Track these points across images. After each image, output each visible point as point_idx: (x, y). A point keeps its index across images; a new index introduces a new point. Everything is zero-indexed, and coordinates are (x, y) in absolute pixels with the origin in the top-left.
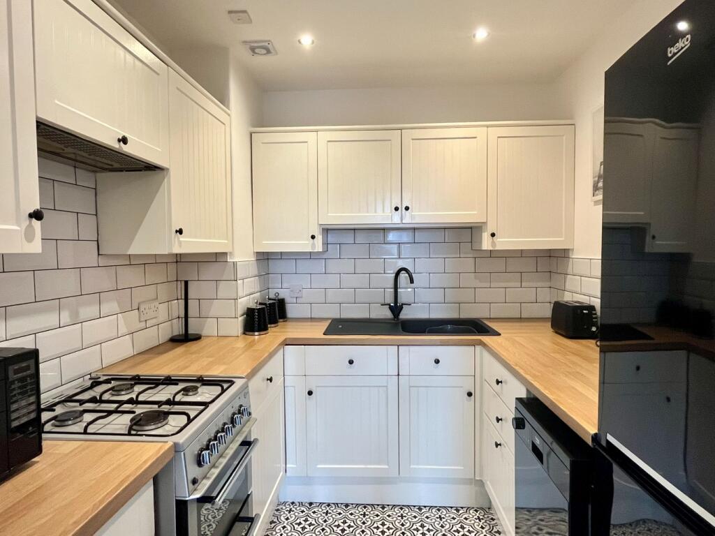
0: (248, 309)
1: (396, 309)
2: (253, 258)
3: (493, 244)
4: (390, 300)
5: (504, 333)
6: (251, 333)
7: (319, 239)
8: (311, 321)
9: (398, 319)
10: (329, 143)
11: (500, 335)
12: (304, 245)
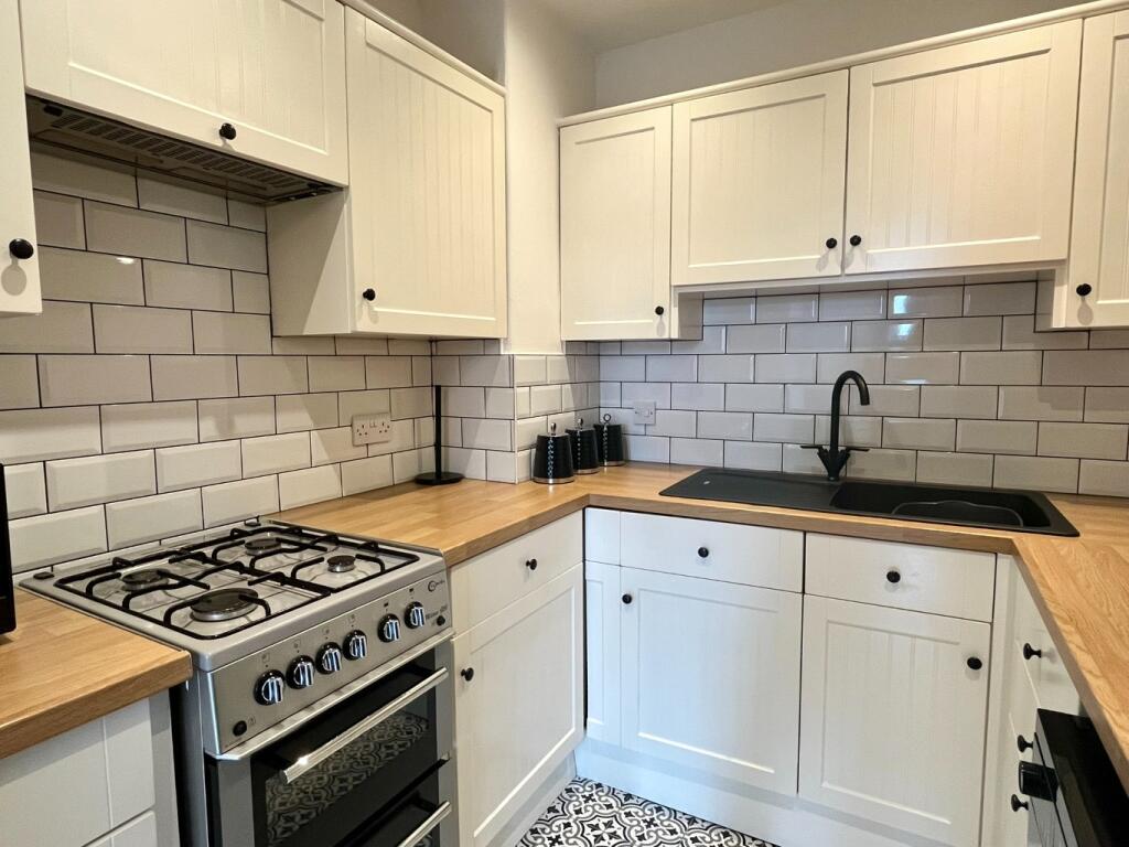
0: (539, 437)
1: (835, 456)
2: (559, 351)
3: (1085, 312)
4: (824, 437)
5: (1087, 532)
6: (543, 480)
7: (673, 316)
8: (670, 470)
9: (837, 479)
10: (694, 123)
11: (1078, 535)
12: (642, 326)
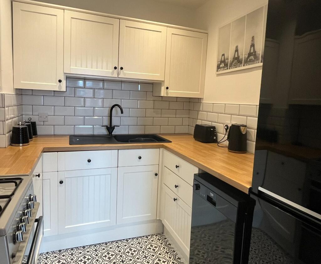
0: (14, 128)
2: (13, 93)
3: (167, 93)
5: (173, 141)
6: (17, 145)
7: (64, 82)
8: (54, 137)
9: (112, 135)
10: (72, 19)
11: (171, 142)
12: (53, 86)
